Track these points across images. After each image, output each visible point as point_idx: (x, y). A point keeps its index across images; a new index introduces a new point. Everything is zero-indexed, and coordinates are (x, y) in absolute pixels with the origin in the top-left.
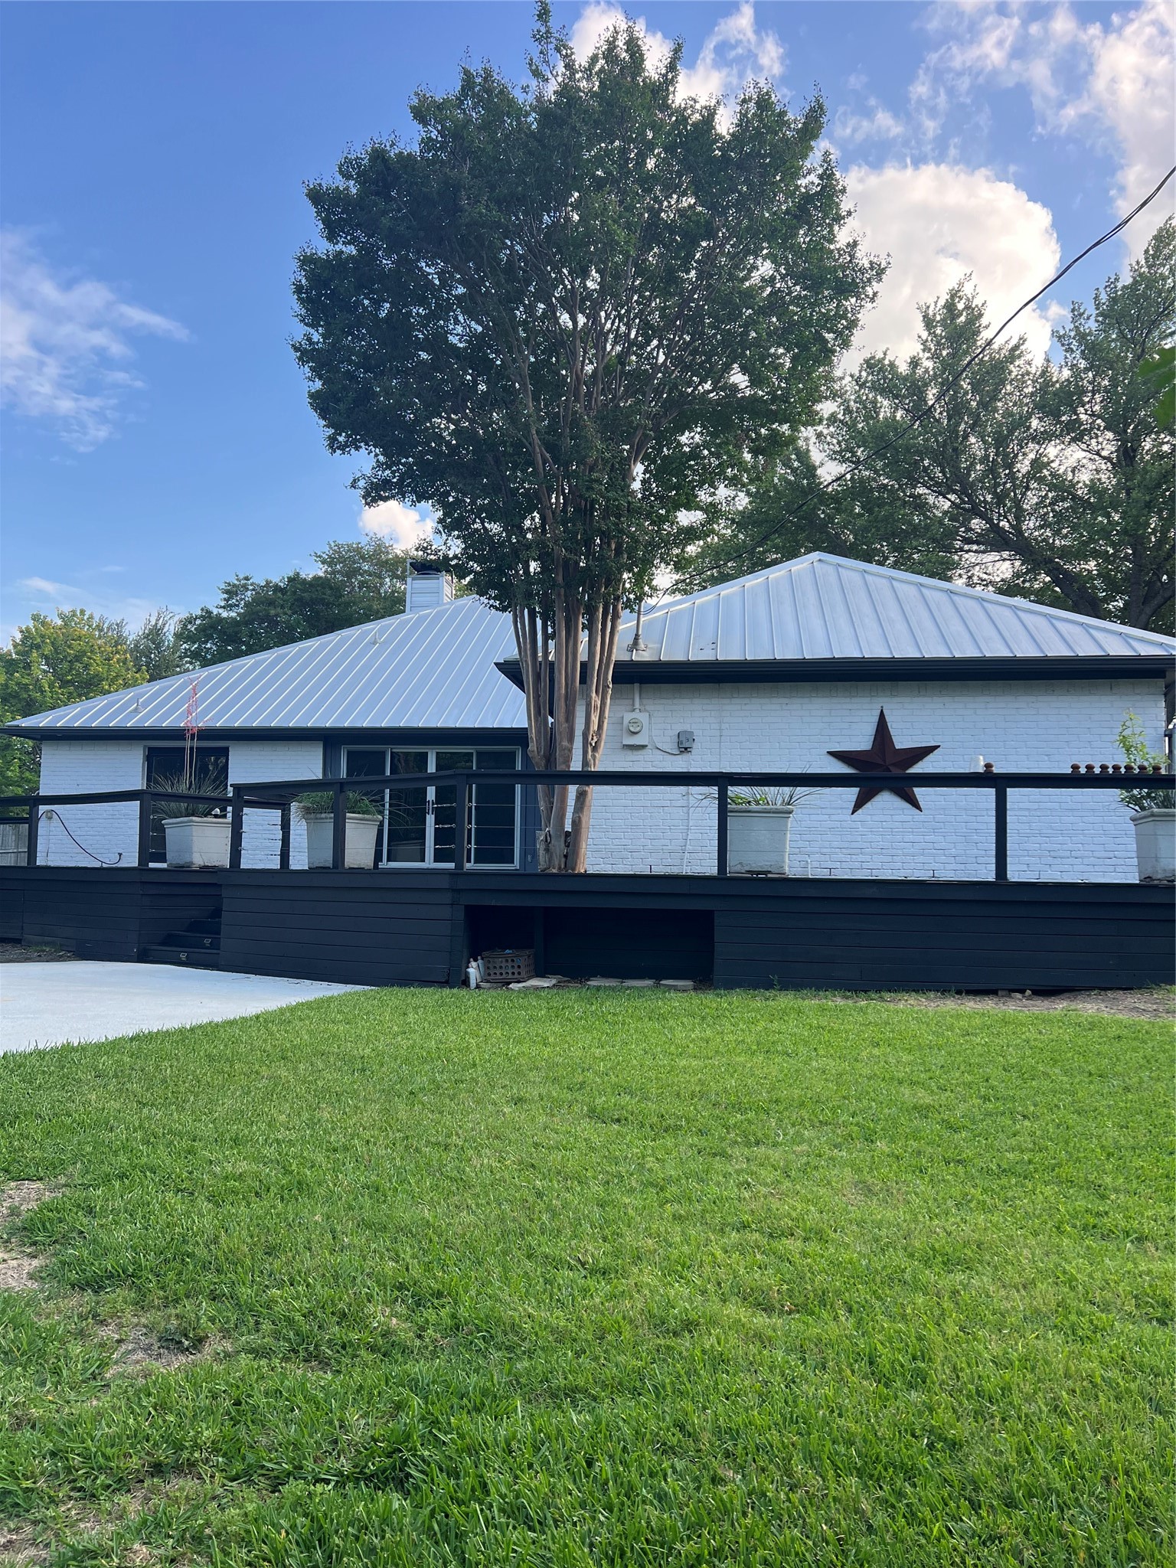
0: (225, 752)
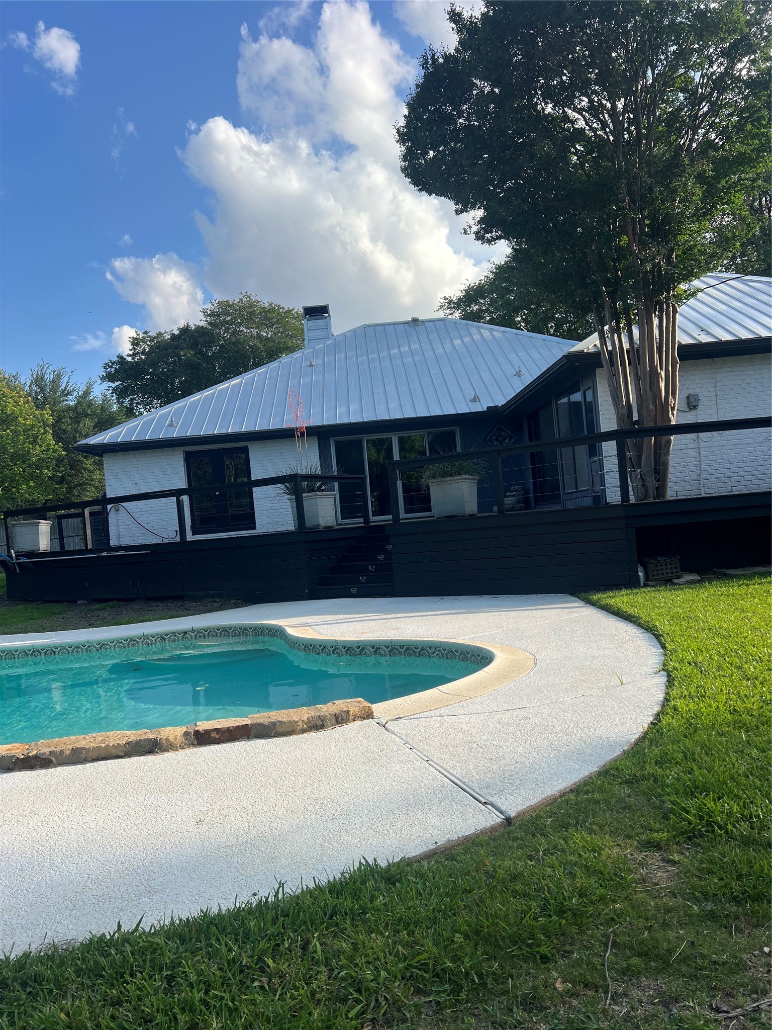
0: (245, 450)
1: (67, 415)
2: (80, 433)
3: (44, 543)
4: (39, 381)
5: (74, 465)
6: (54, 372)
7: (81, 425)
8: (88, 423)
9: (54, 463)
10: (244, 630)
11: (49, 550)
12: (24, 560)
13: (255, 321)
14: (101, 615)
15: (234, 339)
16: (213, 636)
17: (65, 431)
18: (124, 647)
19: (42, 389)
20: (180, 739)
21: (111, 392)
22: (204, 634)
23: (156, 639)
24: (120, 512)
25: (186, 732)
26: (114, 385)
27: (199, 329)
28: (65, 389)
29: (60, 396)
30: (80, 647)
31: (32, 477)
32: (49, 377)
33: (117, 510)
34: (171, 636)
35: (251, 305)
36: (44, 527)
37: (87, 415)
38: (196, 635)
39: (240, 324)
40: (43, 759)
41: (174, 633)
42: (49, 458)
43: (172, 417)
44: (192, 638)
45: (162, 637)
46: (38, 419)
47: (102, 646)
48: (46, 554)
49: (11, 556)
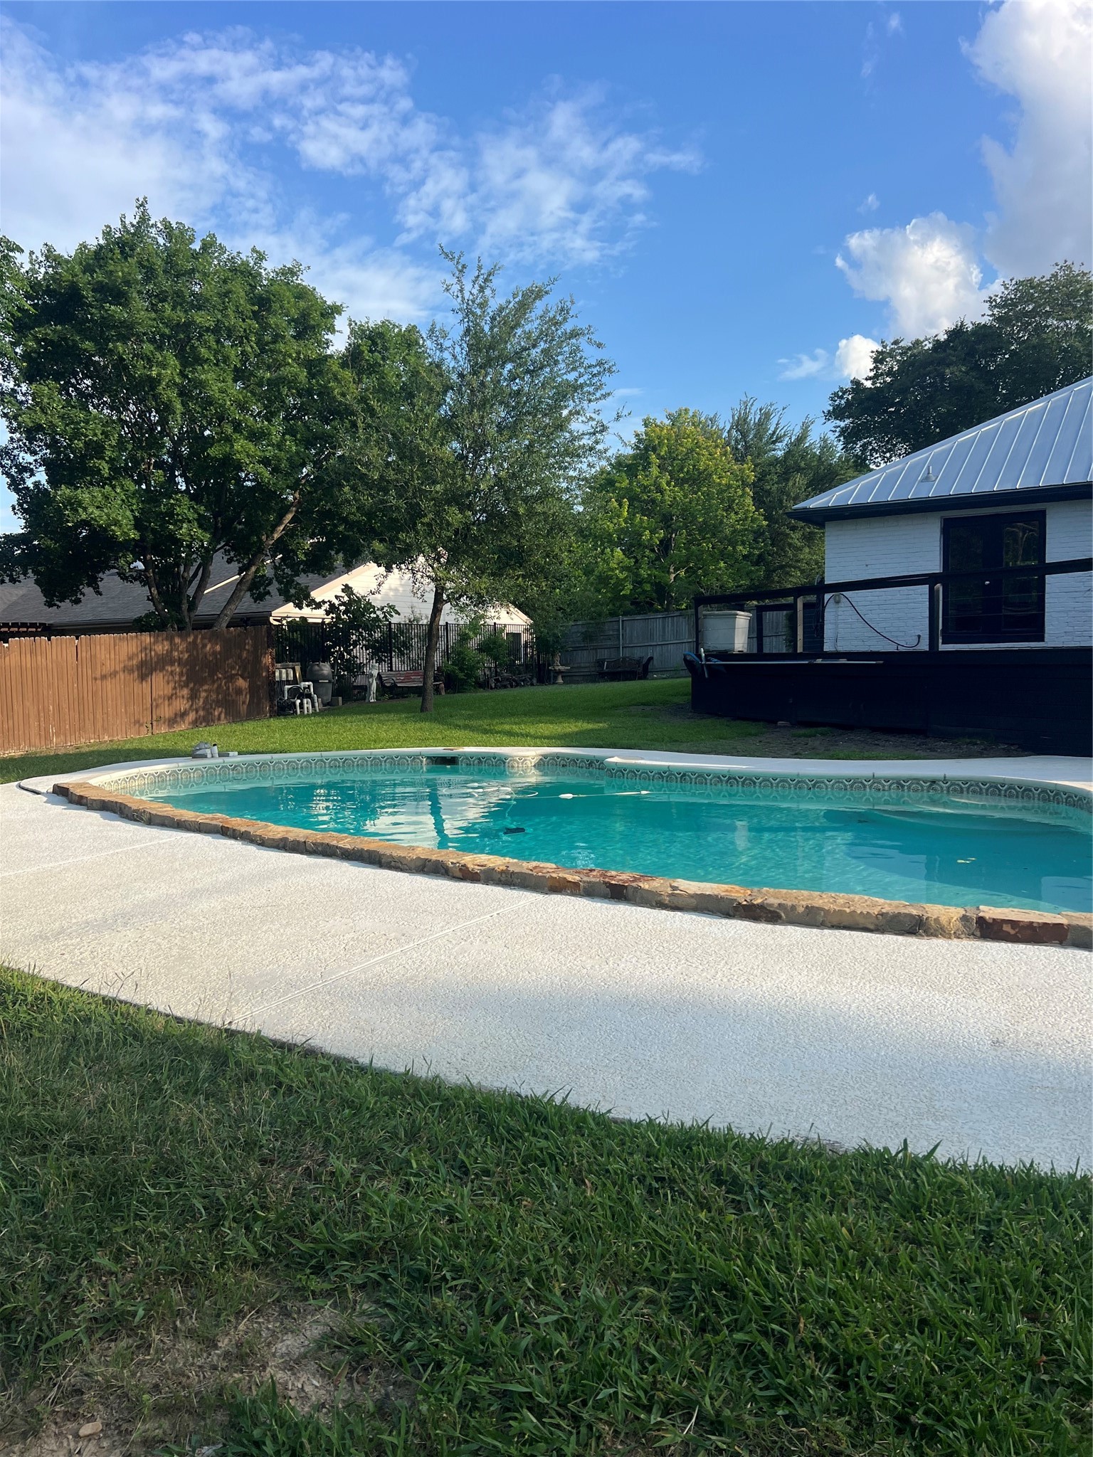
0: (1041, 516)
1: (773, 470)
2: (788, 495)
3: (740, 643)
4: (740, 424)
5: (778, 539)
6: (761, 410)
7: (791, 483)
8: (800, 480)
9: (751, 537)
10: (1025, 790)
11: (745, 651)
12: (715, 661)
13: (1075, 307)
14: (810, 743)
15: (1035, 341)
16: (974, 792)
17: (769, 493)
18: (846, 789)
19: (744, 435)
20: (955, 925)
21: (837, 434)
22: (961, 788)
23: (890, 785)
24: (841, 605)
25: (964, 916)
26: (842, 424)
27: (980, 330)
28: (774, 432)
29: (767, 443)
30: (787, 782)
31: (723, 555)
32: (754, 417)
33: (838, 602)
34: (912, 784)
35: (1071, 280)
36: (742, 620)
37: (799, 470)
38: (948, 788)
39: (1048, 315)
40: (770, 912)
41: (917, 780)
42: (746, 530)
43: (928, 467)
44: (942, 791)
45: (900, 783)
46: (737, 476)
47: (816, 784)
48: (741, 656)
49: (699, 656)
